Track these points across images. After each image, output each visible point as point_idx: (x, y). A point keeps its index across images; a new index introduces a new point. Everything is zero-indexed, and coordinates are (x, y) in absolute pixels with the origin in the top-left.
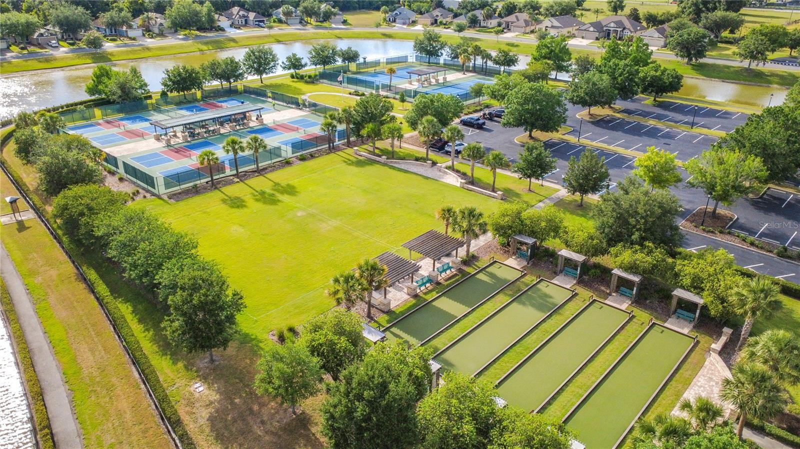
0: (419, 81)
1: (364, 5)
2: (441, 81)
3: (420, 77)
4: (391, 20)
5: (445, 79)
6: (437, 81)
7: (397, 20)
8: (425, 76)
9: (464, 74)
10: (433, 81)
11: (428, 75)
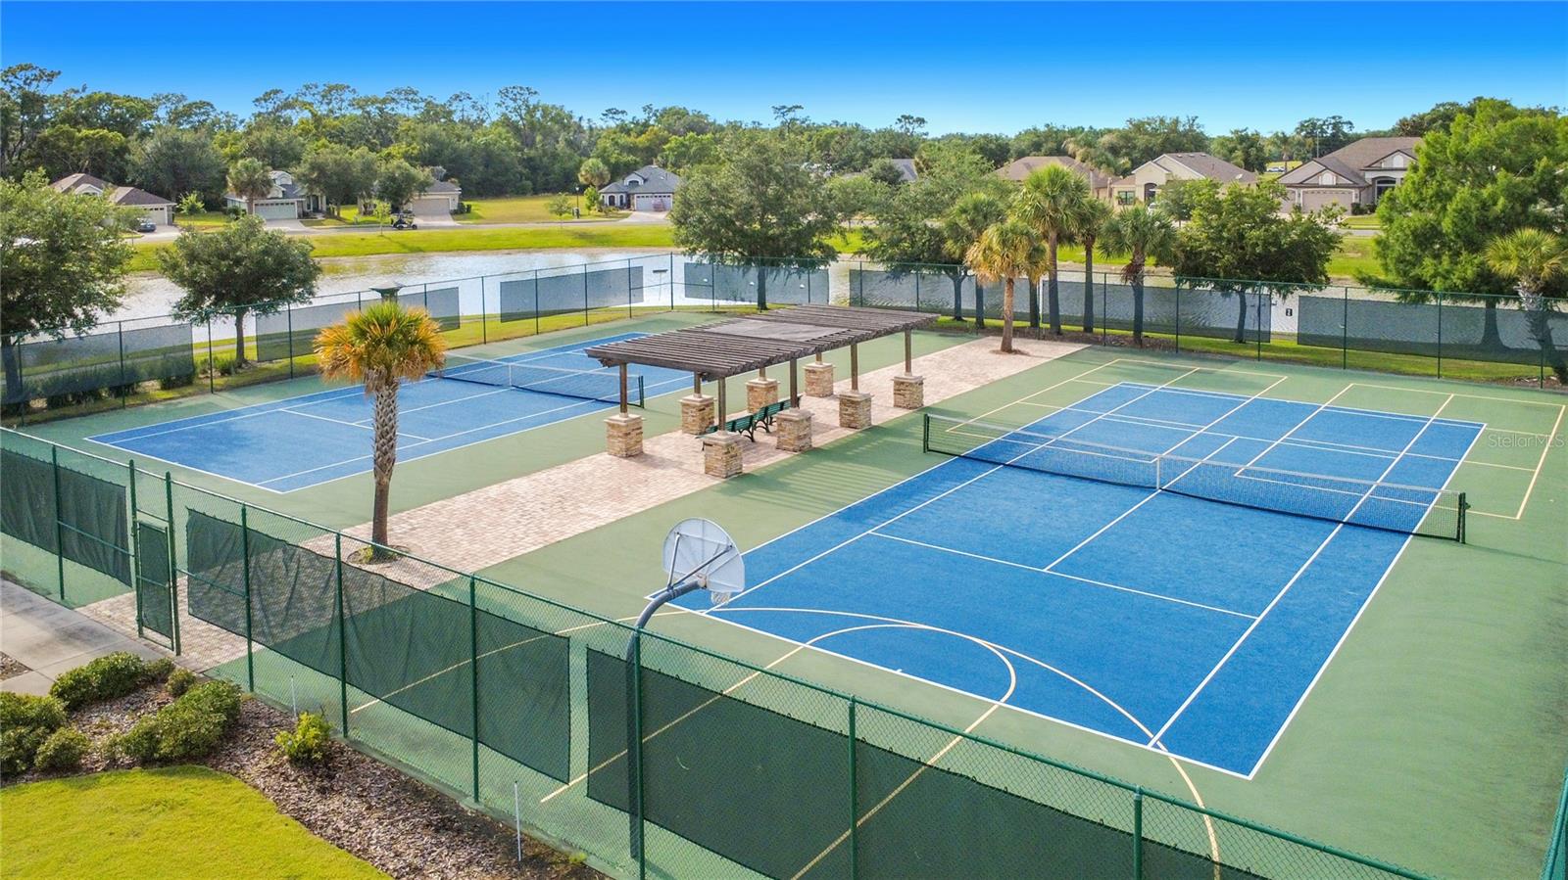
0: (707, 421)
1: (547, 183)
2: (884, 411)
3: (710, 390)
4: (617, 201)
5: (906, 390)
6: (853, 408)
7: (635, 201)
8: (754, 378)
9: (1007, 349)
10: (823, 411)
11: (779, 373)
